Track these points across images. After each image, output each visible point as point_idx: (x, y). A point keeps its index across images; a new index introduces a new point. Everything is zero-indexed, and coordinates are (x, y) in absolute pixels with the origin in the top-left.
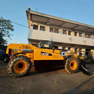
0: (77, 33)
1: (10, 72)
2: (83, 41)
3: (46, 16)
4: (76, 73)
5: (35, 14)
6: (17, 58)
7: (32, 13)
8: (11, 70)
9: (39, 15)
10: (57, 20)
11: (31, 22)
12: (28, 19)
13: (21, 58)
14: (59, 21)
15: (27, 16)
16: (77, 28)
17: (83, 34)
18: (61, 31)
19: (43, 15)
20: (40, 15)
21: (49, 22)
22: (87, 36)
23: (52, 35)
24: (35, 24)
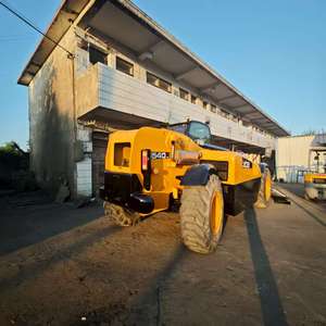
11: (79, 31)
18: (175, 92)
24: (97, 44)
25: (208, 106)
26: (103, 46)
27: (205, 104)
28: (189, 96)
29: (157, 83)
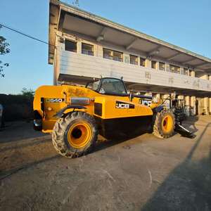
0: (155, 62)
1: (63, 147)
2: (168, 80)
3: (99, 21)
4: (171, 136)
5: (73, 12)
6: (70, 117)
7: (66, 9)
8: (63, 144)
9: (83, 15)
10: (121, 31)
11: (59, 33)
12: (51, 23)
13: (79, 117)
14: (125, 35)
15: (51, 15)
16: (157, 52)
17: (166, 66)
18: (126, 58)
19: (91, 18)
20: (86, 16)
21: (102, 36)
22: (173, 68)
23: (112, 65)
24: (70, 38)
25: (157, 64)
26: (73, 38)
27: (154, 63)
28: (139, 59)
29: (112, 54)
